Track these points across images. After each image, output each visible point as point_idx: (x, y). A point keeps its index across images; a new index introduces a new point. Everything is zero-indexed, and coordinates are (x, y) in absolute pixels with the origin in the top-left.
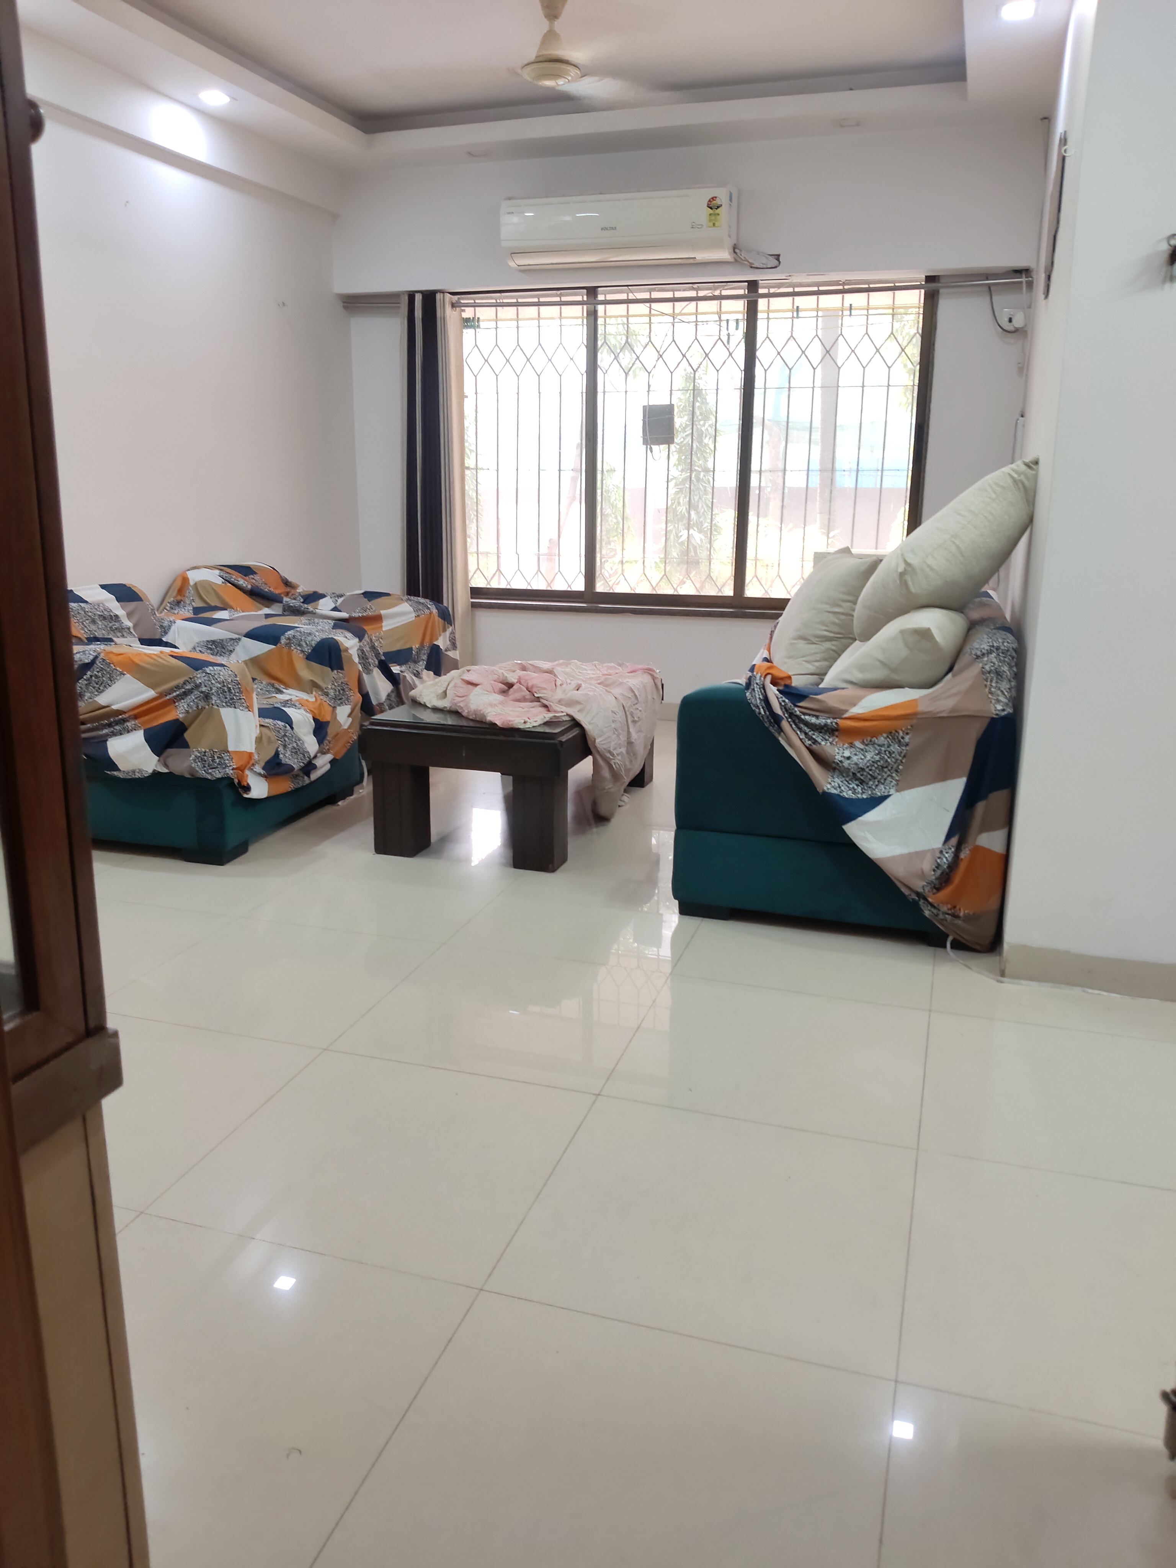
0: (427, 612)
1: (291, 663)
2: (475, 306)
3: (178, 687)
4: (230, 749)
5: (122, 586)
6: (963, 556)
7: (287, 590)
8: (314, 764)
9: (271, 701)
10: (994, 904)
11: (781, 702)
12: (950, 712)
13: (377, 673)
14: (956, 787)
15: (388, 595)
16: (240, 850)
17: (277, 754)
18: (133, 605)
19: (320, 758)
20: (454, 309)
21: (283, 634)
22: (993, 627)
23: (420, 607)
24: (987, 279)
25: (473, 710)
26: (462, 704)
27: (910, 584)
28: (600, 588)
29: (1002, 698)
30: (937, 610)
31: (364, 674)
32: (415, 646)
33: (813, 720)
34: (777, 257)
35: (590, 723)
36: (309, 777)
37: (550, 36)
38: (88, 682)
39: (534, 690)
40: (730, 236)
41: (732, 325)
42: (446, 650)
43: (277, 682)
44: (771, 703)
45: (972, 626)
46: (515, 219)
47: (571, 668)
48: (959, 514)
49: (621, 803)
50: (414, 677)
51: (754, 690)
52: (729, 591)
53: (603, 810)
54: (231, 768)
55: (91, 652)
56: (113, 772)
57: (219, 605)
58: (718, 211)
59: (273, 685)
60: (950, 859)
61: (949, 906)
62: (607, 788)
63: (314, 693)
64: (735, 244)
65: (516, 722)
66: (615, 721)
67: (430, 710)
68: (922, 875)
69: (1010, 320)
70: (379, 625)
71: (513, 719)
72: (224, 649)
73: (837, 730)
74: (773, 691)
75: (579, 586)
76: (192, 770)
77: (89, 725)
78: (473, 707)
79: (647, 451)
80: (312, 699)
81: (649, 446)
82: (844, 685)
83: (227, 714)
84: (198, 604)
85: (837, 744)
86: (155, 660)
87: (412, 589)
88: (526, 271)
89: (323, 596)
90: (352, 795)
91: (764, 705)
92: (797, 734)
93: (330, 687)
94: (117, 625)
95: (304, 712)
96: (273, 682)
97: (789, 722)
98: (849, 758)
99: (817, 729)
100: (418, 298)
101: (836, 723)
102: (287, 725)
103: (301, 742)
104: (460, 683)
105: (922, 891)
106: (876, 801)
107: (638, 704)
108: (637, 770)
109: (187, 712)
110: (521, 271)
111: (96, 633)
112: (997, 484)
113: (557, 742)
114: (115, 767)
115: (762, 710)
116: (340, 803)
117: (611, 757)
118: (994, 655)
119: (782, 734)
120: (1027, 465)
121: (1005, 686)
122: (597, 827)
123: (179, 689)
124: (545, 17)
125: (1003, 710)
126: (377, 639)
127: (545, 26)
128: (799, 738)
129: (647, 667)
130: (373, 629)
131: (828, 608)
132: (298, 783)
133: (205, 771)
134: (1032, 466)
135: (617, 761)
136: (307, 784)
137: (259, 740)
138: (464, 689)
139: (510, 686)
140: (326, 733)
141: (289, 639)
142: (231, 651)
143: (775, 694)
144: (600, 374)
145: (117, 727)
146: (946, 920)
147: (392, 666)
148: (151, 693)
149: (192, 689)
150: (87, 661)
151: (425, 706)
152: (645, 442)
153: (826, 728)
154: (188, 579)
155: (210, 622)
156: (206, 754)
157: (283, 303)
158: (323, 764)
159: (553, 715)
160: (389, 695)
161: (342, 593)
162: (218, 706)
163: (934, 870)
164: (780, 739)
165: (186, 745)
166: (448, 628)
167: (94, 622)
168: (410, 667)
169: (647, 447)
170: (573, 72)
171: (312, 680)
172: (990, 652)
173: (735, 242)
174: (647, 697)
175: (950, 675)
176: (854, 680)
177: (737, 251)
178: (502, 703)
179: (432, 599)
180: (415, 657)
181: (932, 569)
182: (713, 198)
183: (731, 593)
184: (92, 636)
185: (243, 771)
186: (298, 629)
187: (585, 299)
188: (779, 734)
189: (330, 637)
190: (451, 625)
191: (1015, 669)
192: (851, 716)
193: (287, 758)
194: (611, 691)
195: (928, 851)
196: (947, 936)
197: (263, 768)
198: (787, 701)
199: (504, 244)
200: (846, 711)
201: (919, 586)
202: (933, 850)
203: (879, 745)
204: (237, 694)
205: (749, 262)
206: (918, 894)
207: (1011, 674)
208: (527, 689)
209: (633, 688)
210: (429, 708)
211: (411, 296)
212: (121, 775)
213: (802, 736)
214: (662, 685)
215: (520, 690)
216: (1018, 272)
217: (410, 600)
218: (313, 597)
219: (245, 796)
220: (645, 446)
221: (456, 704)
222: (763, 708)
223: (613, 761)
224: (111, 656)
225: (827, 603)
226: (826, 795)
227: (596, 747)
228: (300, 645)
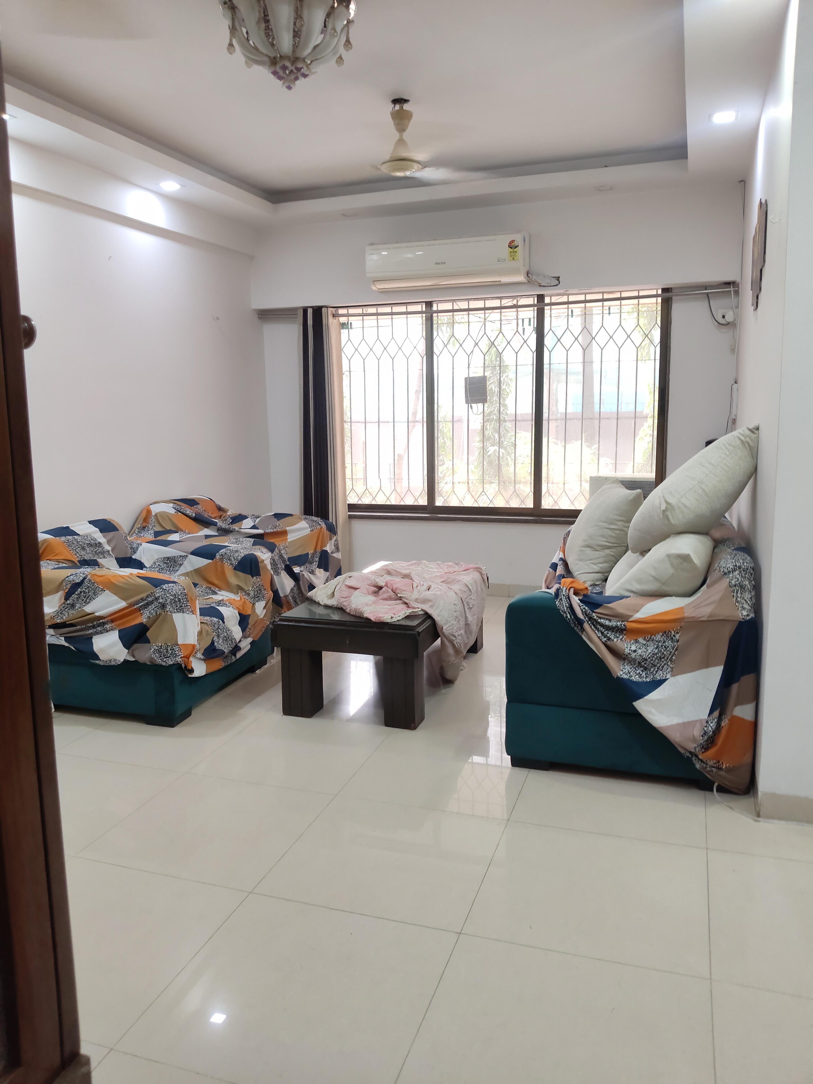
0: (318, 527)
1: (223, 573)
2: (348, 315)
3: (142, 600)
4: (179, 643)
5: (104, 520)
6: (707, 496)
7: (220, 514)
8: (239, 647)
9: (209, 601)
10: (747, 759)
11: (582, 609)
12: (709, 617)
13: (284, 574)
14: (716, 673)
15: (291, 515)
16: (187, 714)
17: (213, 643)
18: (112, 534)
19: (244, 641)
20: (335, 318)
21: (218, 552)
22: (733, 548)
23: (314, 524)
24: (706, 289)
25: (353, 608)
26: (345, 604)
27: (671, 517)
28: (439, 502)
29: (746, 606)
30: (692, 536)
31: (274, 576)
32: (311, 552)
33: (607, 623)
34: (558, 278)
35: (439, 616)
36: (235, 656)
37: (401, 142)
38: (78, 596)
39: (397, 591)
40: (524, 266)
41: (526, 322)
42: (332, 553)
43: (213, 587)
44: (574, 608)
45: (717, 544)
46: (375, 257)
47: (422, 567)
48: (703, 466)
49: (462, 668)
50: (310, 574)
51: (561, 599)
52: (530, 504)
53: (449, 675)
54: (179, 657)
55: (81, 575)
56: (95, 661)
57: (173, 529)
58: (515, 250)
59: (210, 588)
60: (714, 728)
61: (715, 761)
62: (451, 660)
63: (239, 594)
64: (528, 271)
65: (385, 618)
66: (457, 611)
67: (322, 607)
68: (694, 740)
69: (724, 317)
70: (285, 538)
71: (383, 616)
72: (176, 563)
73: (625, 630)
74: (575, 600)
75: (423, 501)
76: (152, 660)
77: (79, 627)
78: (353, 606)
79: (468, 408)
80: (237, 598)
81: (470, 405)
82: (627, 594)
83: (178, 618)
84: (158, 529)
85: (625, 641)
86: (127, 580)
87: (307, 511)
88: (384, 292)
89: (245, 517)
90: (266, 664)
91: (569, 611)
92: (596, 633)
93: (251, 589)
94: (100, 549)
95: (232, 609)
96: (210, 586)
97: (589, 624)
98: (635, 651)
99: (610, 629)
100: (310, 311)
101: (624, 625)
102: (220, 620)
103: (230, 631)
104: (344, 588)
105: (694, 751)
106: (658, 683)
107: (472, 595)
108: (472, 643)
109: (149, 617)
110: (381, 292)
111: (85, 557)
112: (729, 444)
113: (416, 633)
114: (97, 657)
115: (568, 614)
116: (257, 672)
117: (454, 639)
118: (737, 572)
119: (584, 632)
120: (751, 430)
121: (747, 596)
122: (445, 688)
123: (144, 600)
124: (397, 130)
125: (748, 615)
126: (284, 548)
127: (396, 135)
128: (598, 636)
129: (476, 566)
130: (282, 540)
131: (606, 525)
132: (228, 662)
133: (161, 660)
134: (755, 431)
135: (457, 641)
136: (234, 662)
137: (200, 633)
138: (346, 592)
139: (380, 588)
140: (248, 623)
141: (222, 555)
142: (181, 564)
143: (578, 603)
144: (435, 357)
145: (99, 629)
146: (713, 772)
147: (294, 568)
148: (123, 604)
149: (153, 600)
150: (78, 581)
151: (318, 604)
152: (467, 402)
153: (616, 629)
154: (151, 511)
155: (166, 544)
156: (162, 647)
157: (217, 318)
158: (245, 645)
159: (412, 610)
160: (292, 589)
161: (258, 514)
162: (171, 612)
163: (702, 736)
164: (583, 636)
165: (148, 641)
166: (334, 537)
167: (83, 549)
168: (307, 567)
169: (468, 406)
170: (416, 166)
171: (238, 585)
172: (734, 570)
173: (528, 269)
174: (477, 589)
175: (705, 586)
176: (634, 590)
177: (529, 275)
178: (374, 602)
179: (322, 518)
180: (310, 560)
181: (686, 507)
182: (513, 241)
183: (532, 506)
184: (82, 559)
185: (188, 658)
186: (229, 548)
187: (424, 309)
188: (582, 632)
189: (251, 553)
190: (336, 535)
191: (753, 582)
192: (636, 620)
193: (222, 645)
194: (451, 587)
195: (697, 721)
196: (713, 783)
197: (203, 654)
198: (587, 608)
199: (368, 275)
200: (631, 616)
201: (677, 519)
202: (701, 720)
203: (657, 641)
204: (185, 603)
205: (538, 283)
206: (691, 753)
207: (750, 586)
208: (392, 590)
209: (467, 583)
210: (321, 605)
211: (305, 310)
212: (101, 663)
213: (600, 635)
214: (488, 578)
215: (388, 592)
216: (728, 284)
217: (307, 519)
218: (239, 518)
219: (190, 676)
220: (467, 405)
221: (341, 603)
222: (569, 614)
223: (455, 641)
224: (96, 577)
225: (606, 522)
226: (619, 679)
227: (443, 633)
228: (230, 560)
